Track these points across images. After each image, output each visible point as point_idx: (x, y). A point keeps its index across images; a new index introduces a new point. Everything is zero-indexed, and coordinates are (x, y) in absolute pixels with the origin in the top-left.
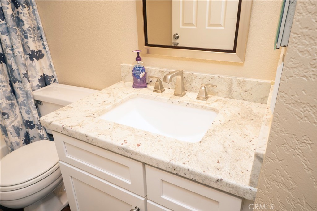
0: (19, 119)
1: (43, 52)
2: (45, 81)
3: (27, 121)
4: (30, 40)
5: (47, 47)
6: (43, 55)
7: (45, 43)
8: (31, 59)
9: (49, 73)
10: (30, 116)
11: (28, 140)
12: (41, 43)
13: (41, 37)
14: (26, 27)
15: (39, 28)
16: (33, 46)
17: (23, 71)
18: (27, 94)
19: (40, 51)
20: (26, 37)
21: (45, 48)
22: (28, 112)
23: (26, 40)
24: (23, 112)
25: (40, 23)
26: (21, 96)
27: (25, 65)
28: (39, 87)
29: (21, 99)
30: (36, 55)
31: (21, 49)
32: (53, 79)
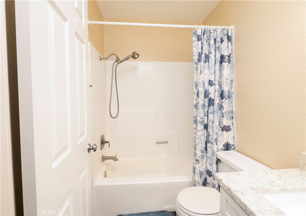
0: (204, 167)
1: (231, 127)
2: (227, 147)
3: (208, 170)
4: (225, 119)
5: (234, 125)
6: (231, 129)
7: (234, 122)
8: (222, 130)
9: (231, 142)
10: (211, 167)
11: (205, 184)
12: (231, 121)
13: (233, 118)
14: (224, 111)
15: (232, 112)
16: (226, 122)
17: (215, 137)
18: (213, 152)
19: (229, 126)
20: (223, 117)
21: (233, 125)
22: (211, 164)
23: (222, 118)
24: (208, 163)
25: (234, 109)
26: (209, 152)
27: (217, 134)
28: (222, 150)
29: (209, 155)
30: (226, 129)
31: (218, 124)
32: (233, 147)
